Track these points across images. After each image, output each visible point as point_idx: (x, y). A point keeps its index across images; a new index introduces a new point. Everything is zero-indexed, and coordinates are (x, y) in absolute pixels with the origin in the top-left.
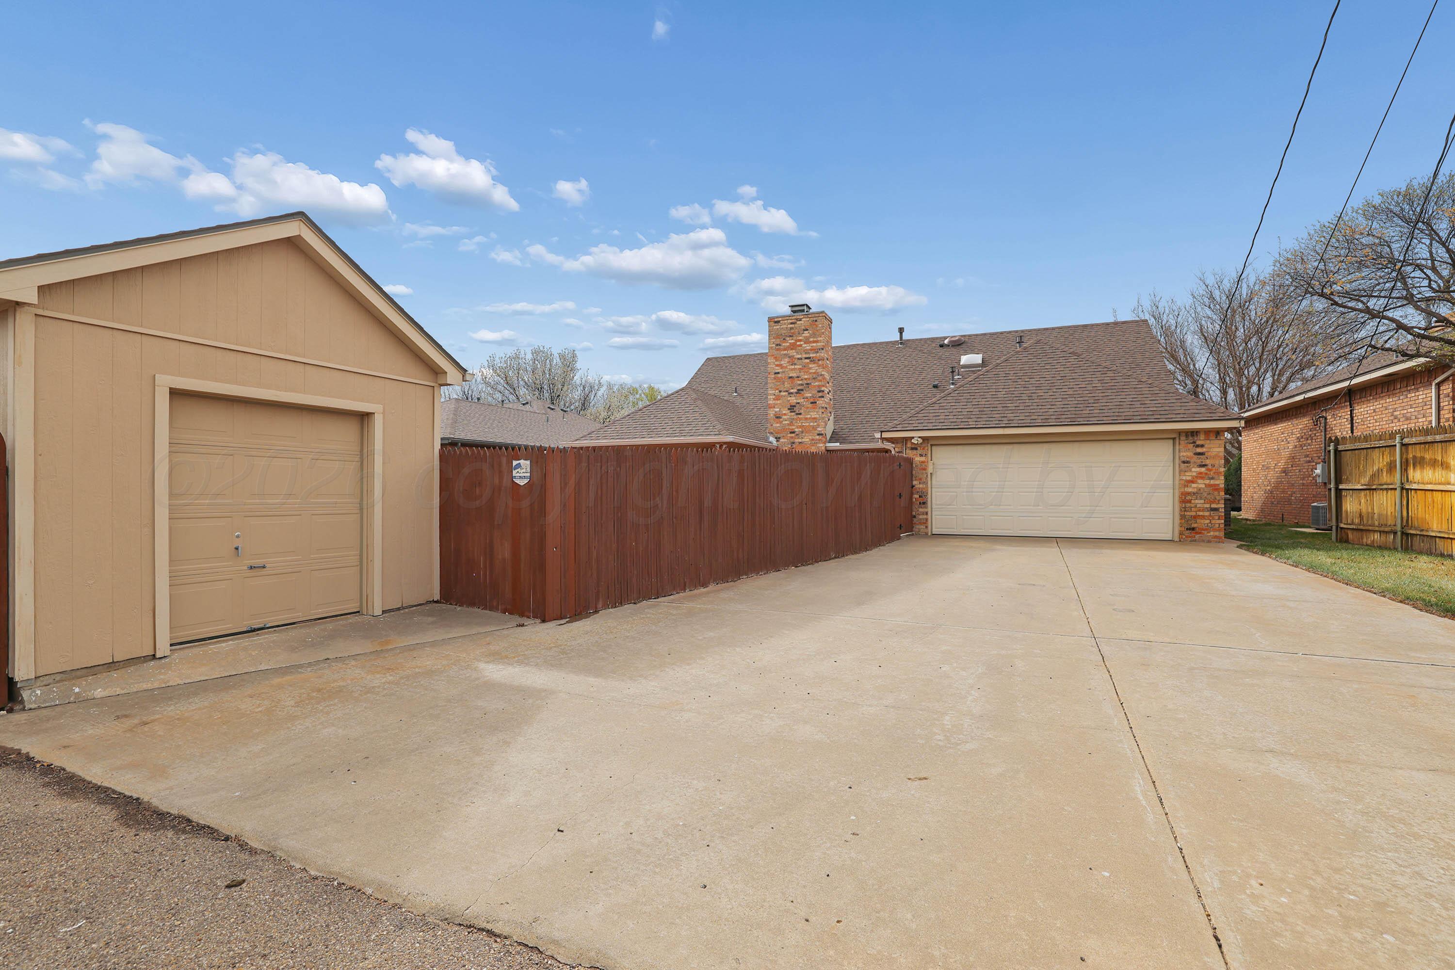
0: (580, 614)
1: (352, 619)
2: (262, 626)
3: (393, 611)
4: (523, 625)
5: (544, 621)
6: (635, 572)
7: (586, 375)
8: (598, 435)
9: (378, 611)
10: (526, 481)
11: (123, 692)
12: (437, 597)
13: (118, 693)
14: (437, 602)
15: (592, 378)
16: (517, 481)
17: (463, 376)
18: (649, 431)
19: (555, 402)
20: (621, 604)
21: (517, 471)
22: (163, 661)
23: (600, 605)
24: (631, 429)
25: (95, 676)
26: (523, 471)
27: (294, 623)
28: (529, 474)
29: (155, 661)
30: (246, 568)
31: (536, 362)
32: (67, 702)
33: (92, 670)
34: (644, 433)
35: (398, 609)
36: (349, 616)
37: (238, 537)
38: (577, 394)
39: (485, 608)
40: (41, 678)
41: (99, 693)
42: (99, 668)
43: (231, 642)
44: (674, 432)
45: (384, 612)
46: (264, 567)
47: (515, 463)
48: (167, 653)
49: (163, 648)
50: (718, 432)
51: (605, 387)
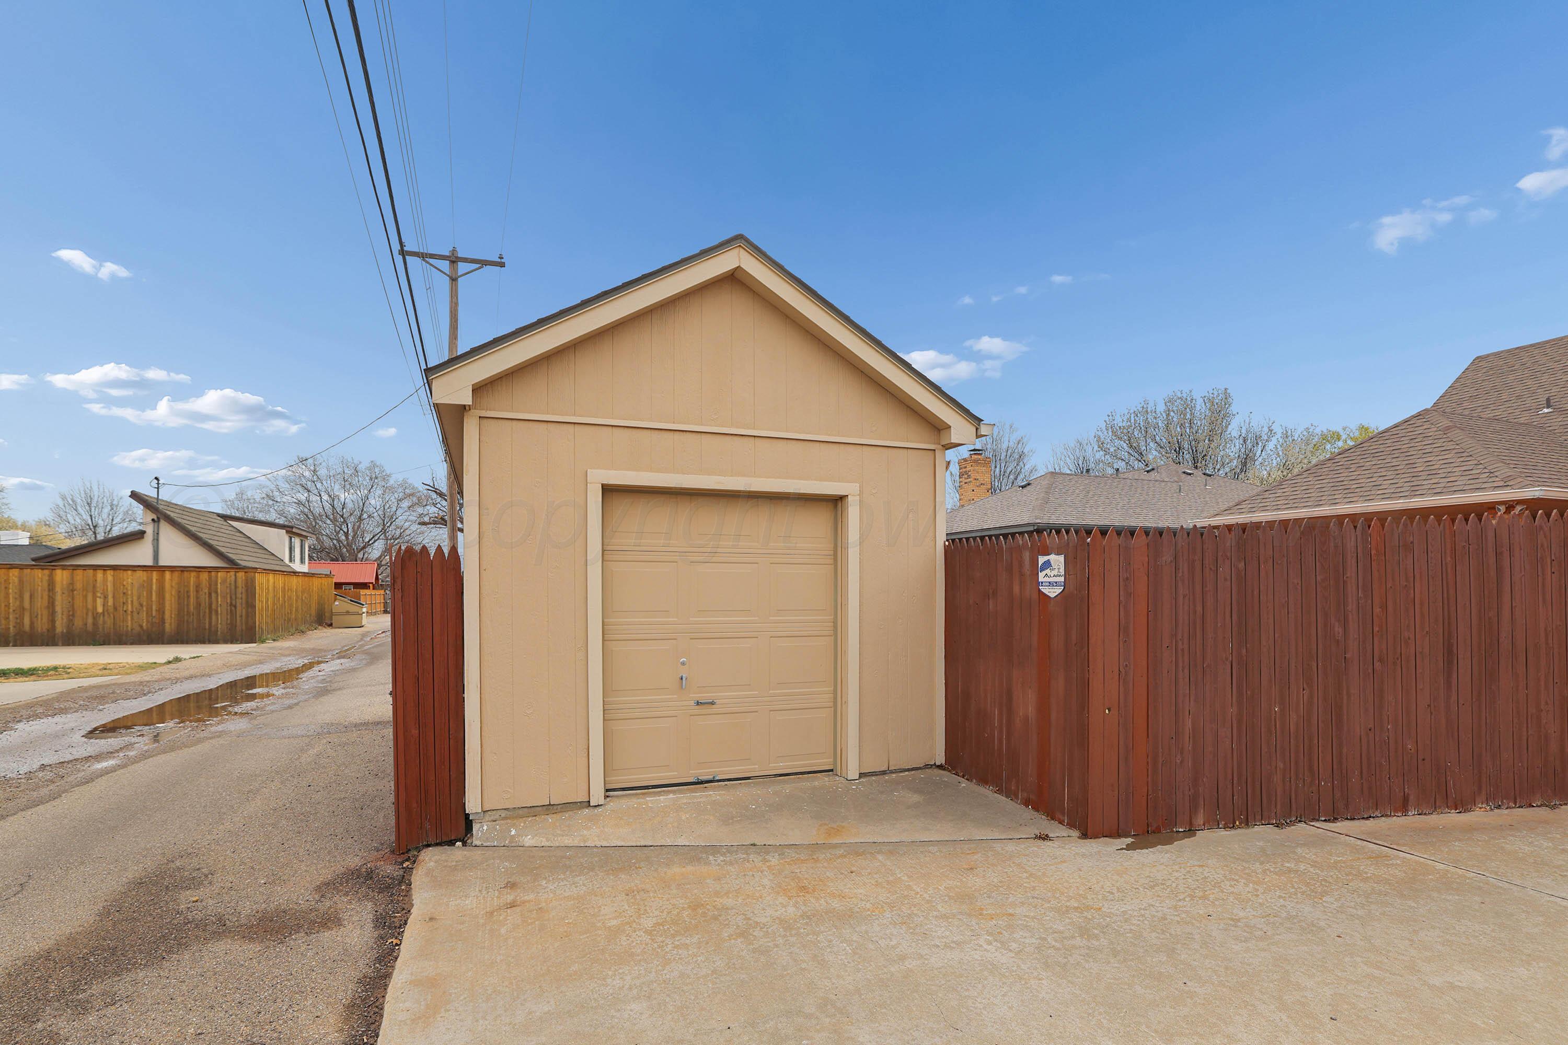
0: (1157, 831)
1: (824, 780)
2: (710, 777)
3: (877, 775)
4: (1045, 838)
5: (1085, 835)
6: (1280, 765)
7: (1247, 421)
8: (1253, 506)
9: (853, 774)
10: (1059, 590)
11: (548, 844)
12: (940, 759)
13: (543, 844)
14: (940, 767)
15: (1258, 423)
16: (1045, 590)
17: (977, 429)
18: (1346, 492)
19: (1199, 465)
20: (1247, 823)
21: (1044, 573)
22: (596, 811)
23: (1200, 820)
24: (1312, 491)
25: (534, 818)
26: (1052, 573)
27: (748, 778)
28: (1062, 579)
29: (589, 808)
30: (692, 703)
31: (1172, 414)
32: (502, 845)
33: (533, 811)
34: (1336, 497)
35: (883, 773)
36: (819, 775)
37: (683, 664)
38: (1233, 450)
39: (1000, 791)
40: (489, 813)
41: (528, 841)
42: (538, 808)
43: (671, 796)
44: (1399, 490)
45: (862, 775)
46: (713, 703)
47: (1042, 560)
48: (602, 801)
49: (597, 796)
50: (1501, 484)
51: (1279, 435)
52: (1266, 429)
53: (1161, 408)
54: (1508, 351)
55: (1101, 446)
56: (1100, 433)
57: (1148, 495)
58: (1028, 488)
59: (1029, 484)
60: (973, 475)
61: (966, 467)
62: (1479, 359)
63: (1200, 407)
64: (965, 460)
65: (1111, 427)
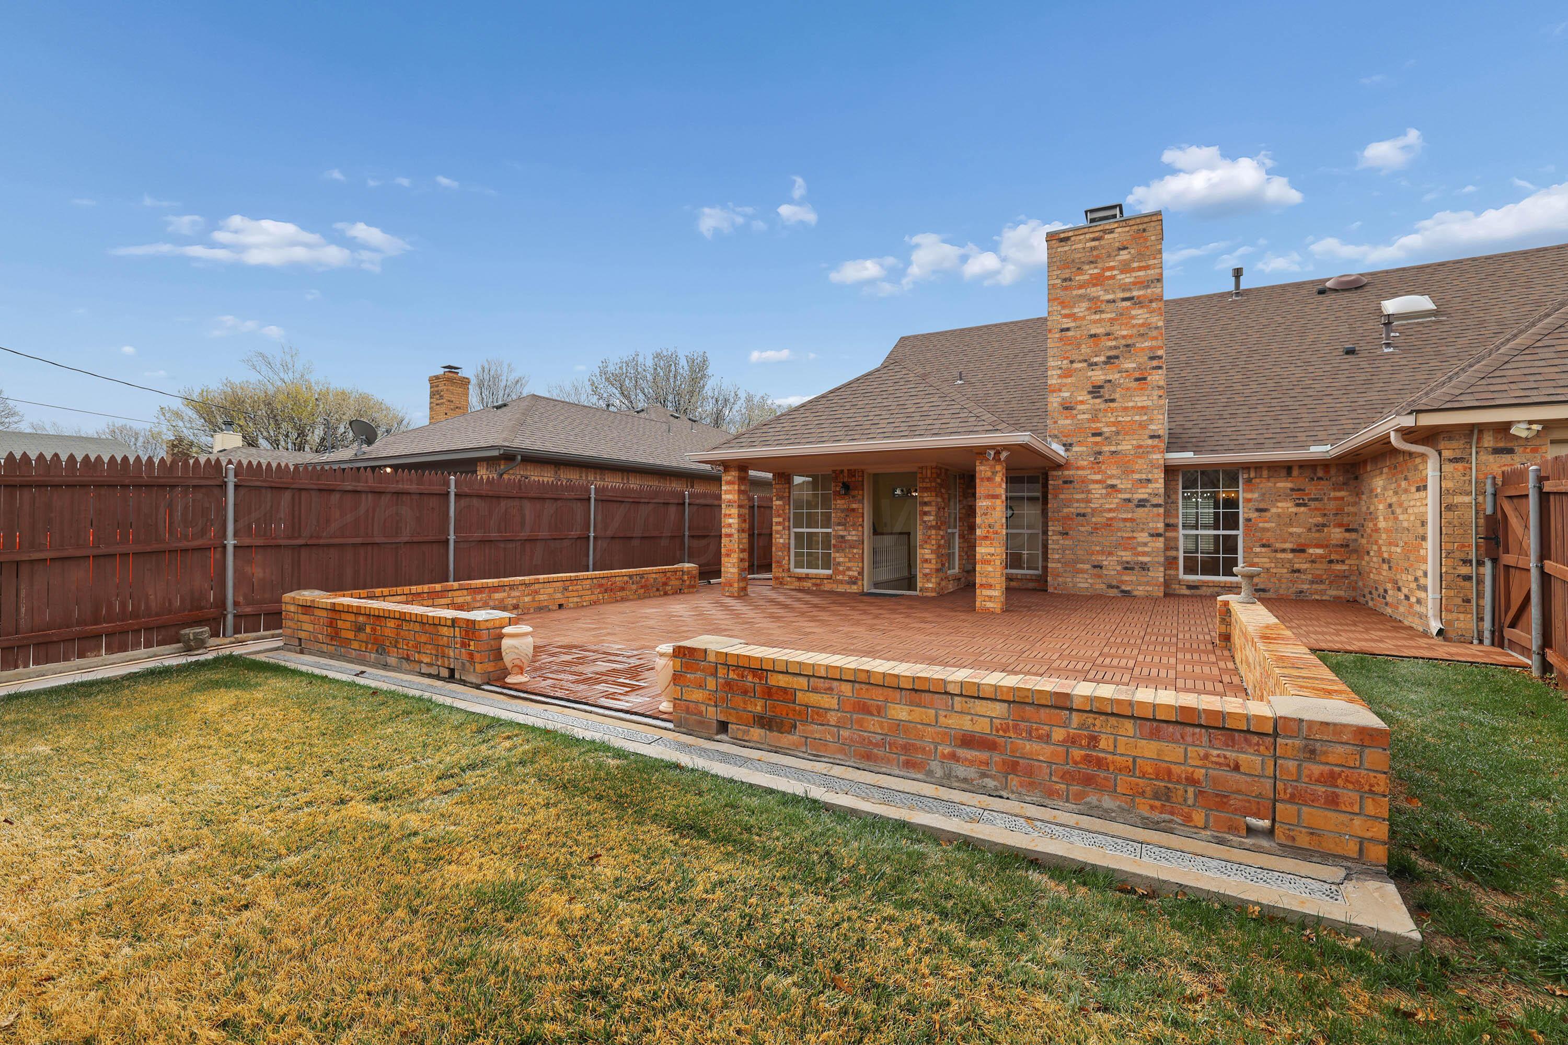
7: (719, 385)
8: (753, 440)
15: (728, 387)
18: (846, 429)
24: (810, 427)
31: (658, 369)
38: (709, 407)
44: (898, 429)
50: (991, 428)
51: (743, 399)
52: (733, 394)
53: (650, 363)
54: (923, 335)
55: (595, 391)
56: (594, 378)
57: (638, 431)
58: (504, 409)
59: (505, 405)
60: (447, 396)
61: (437, 386)
62: (903, 339)
63: (684, 367)
64: (437, 377)
65: (603, 372)
